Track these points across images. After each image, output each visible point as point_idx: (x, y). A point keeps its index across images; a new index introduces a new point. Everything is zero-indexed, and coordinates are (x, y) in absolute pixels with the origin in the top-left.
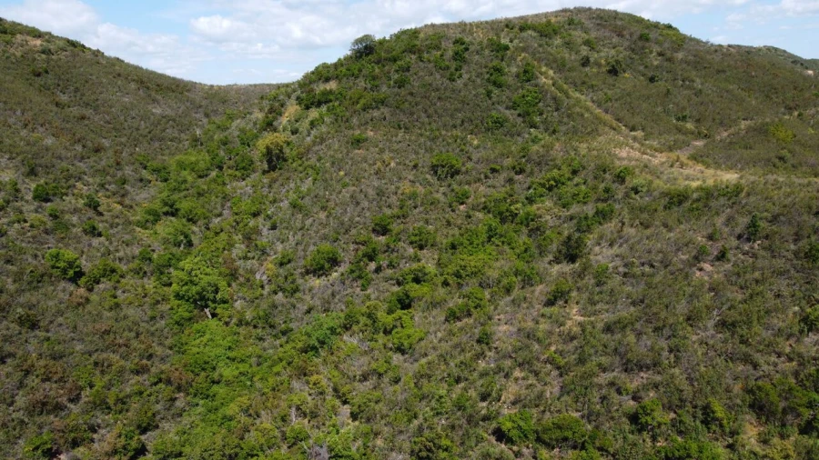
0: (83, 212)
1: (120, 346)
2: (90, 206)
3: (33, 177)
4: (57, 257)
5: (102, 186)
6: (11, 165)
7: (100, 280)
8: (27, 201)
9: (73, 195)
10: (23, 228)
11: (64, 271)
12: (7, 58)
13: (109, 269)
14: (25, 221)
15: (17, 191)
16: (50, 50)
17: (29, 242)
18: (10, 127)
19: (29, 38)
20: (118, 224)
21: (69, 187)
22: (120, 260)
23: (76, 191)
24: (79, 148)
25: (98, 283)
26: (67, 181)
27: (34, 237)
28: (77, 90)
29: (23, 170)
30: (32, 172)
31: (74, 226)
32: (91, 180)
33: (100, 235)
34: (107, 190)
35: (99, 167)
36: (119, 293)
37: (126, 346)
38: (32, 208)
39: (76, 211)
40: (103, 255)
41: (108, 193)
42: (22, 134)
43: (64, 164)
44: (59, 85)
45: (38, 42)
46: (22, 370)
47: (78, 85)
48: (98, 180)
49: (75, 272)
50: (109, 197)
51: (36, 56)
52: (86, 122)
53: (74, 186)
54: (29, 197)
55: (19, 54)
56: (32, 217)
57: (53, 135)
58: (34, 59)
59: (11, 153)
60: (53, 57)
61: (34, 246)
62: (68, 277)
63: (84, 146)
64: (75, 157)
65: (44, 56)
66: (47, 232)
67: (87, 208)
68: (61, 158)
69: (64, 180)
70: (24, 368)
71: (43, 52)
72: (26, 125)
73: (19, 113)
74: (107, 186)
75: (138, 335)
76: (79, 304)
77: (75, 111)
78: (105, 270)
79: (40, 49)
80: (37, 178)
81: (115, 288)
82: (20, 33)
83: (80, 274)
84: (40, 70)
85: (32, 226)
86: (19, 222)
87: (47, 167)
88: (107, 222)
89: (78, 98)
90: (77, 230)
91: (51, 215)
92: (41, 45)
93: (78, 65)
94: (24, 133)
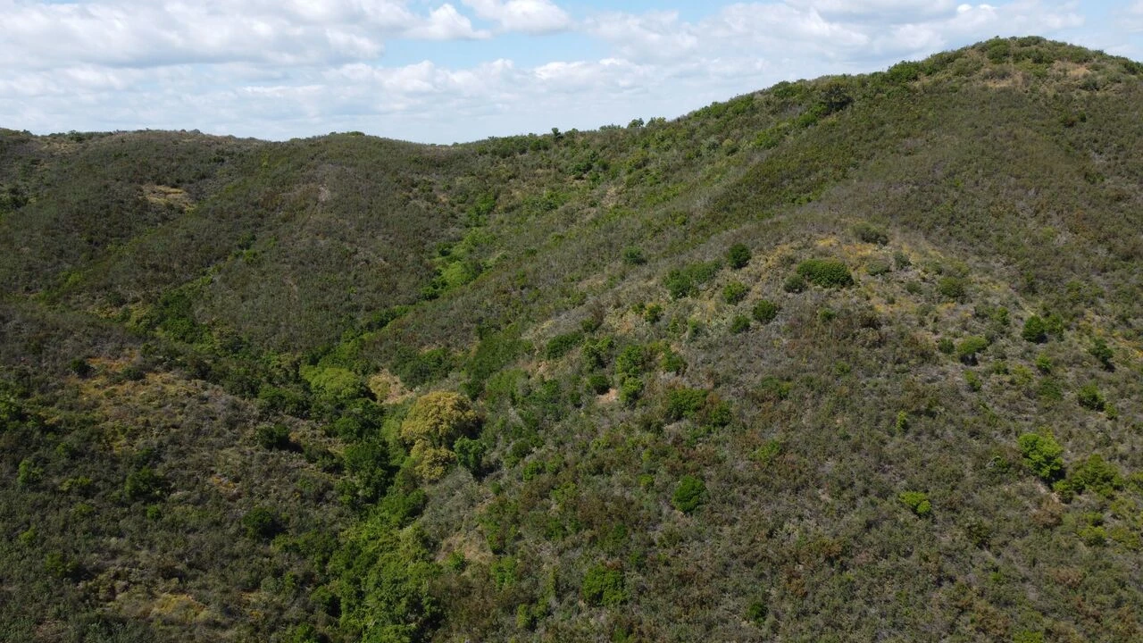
0: (1086, 363)
1: (1087, 617)
2: (1097, 355)
3: (1030, 296)
4: (1033, 445)
5: (1124, 319)
6: (1006, 274)
7: (1084, 488)
8: (1014, 340)
9: (1078, 328)
10: (1001, 383)
11: (1039, 466)
12: (1036, 100)
13: (1101, 475)
14: (1006, 372)
15: (1006, 323)
16: (1095, 84)
17: (1004, 406)
18: (1017, 215)
19: (1070, 65)
20: (1133, 392)
21: (1075, 315)
22: (1123, 457)
23: (1082, 323)
24: (1102, 251)
25: (1080, 493)
26: (1075, 304)
27: (1012, 402)
28: (1121, 147)
29: (1019, 283)
30: (1031, 289)
31: (1067, 388)
32: (1108, 307)
33: (1101, 408)
34: (1130, 326)
35: (1126, 287)
36: (1107, 515)
37: (1097, 619)
38: (1020, 350)
39: (1077, 361)
40: (1099, 445)
41: (1130, 332)
42: (1029, 225)
43: (1075, 279)
44: (1096, 141)
45: (1081, 71)
46: (957, 607)
47: (1124, 140)
48: (1119, 309)
49: (1052, 470)
50: (1128, 338)
51: (1074, 94)
52: (1123, 205)
53: (1083, 314)
54: (1018, 333)
55: (1051, 93)
56: (1014, 365)
57: (1071, 230)
58: (1071, 99)
59: (1010, 255)
60: (1098, 94)
61: (1009, 414)
62: (1042, 474)
63: (1110, 250)
64: (1094, 268)
65: (1085, 93)
66: (1028, 395)
67: (1093, 358)
68: (1072, 269)
69: (1070, 304)
70: (960, 604)
71: (1085, 87)
72: (1037, 212)
73: (1032, 193)
74: (1131, 320)
75: (1118, 604)
76: (1046, 526)
77: (1111, 184)
78: (1095, 475)
79: (1082, 82)
80: (1035, 298)
81: (1102, 509)
82: (1060, 59)
83: (1059, 474)
84: (1075, 118)
85: (1012, 382)
86: (998, 372)
87: (1051, 281)
88: (1116, 384)
89: (1119, 161)
90: (1070, 396)
91: (1039, 367)
92: (1085, 76)
93: (1132, 106)
94: (1032, 224)
